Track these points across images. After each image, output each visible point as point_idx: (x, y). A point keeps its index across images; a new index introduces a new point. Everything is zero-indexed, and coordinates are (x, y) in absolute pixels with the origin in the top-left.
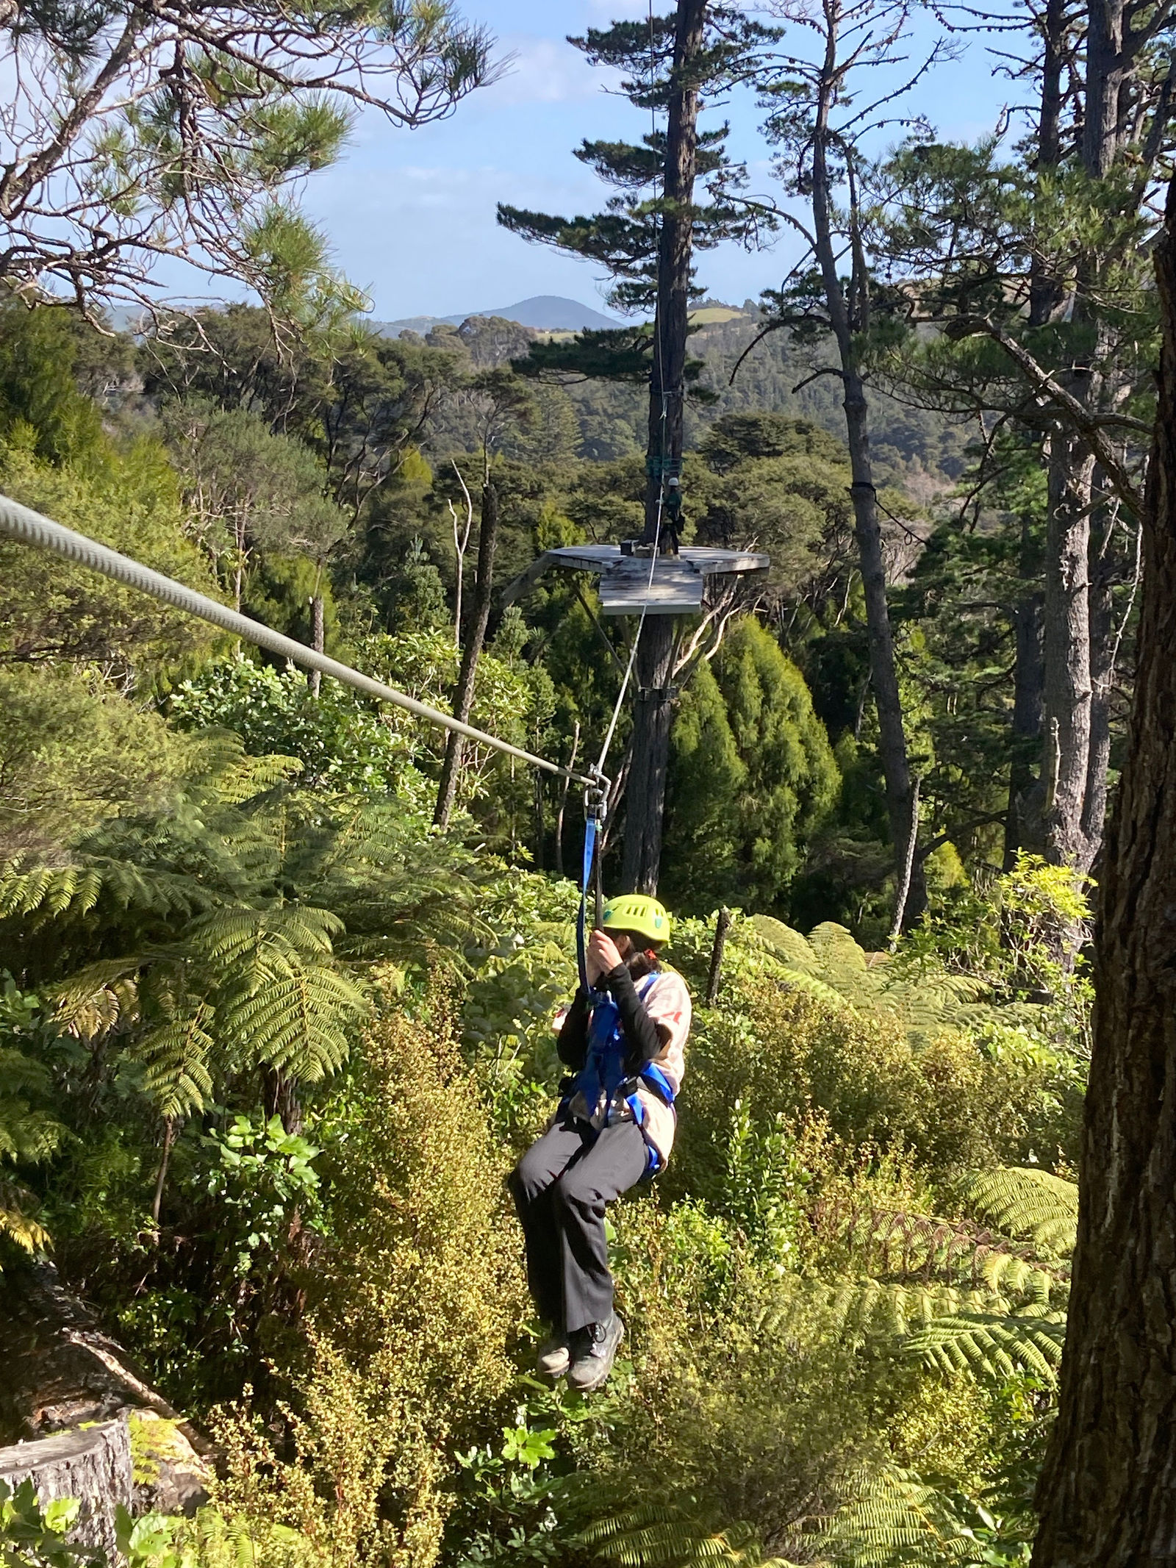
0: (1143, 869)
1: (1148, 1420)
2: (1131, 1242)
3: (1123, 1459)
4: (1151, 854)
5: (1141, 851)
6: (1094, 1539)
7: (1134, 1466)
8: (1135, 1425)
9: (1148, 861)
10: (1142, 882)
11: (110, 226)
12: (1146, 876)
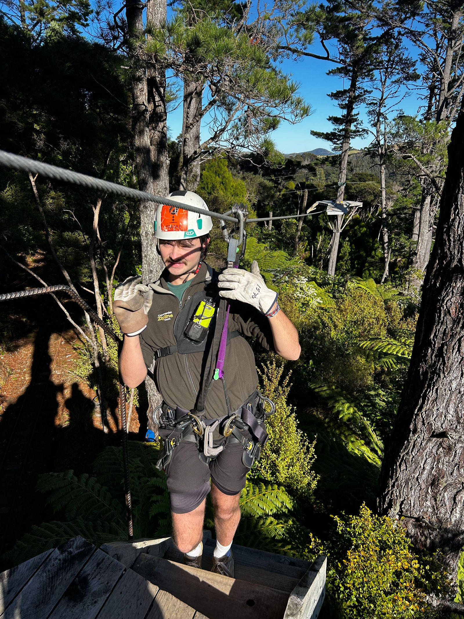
11: (234, 142)
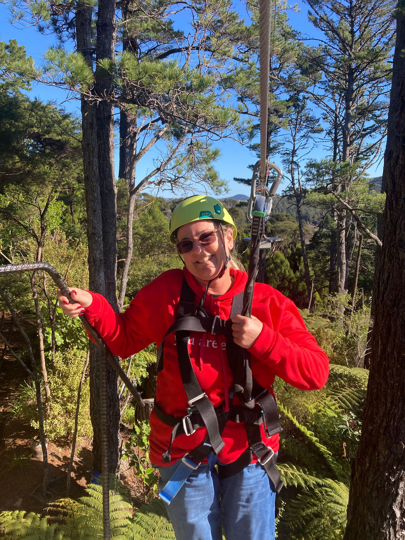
0: (385, 289)
1: (389, 399)
2: (384, 363)
3: (383, 406)
4: (387, 286)
5: (385, 285)
6: (377, 422)
7: (386, 407)
8: (386, 399)
9: (387, 287)
10: (386, 291)
12: (386, 290)
